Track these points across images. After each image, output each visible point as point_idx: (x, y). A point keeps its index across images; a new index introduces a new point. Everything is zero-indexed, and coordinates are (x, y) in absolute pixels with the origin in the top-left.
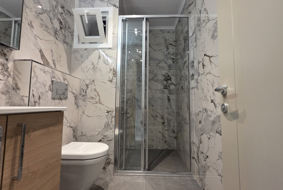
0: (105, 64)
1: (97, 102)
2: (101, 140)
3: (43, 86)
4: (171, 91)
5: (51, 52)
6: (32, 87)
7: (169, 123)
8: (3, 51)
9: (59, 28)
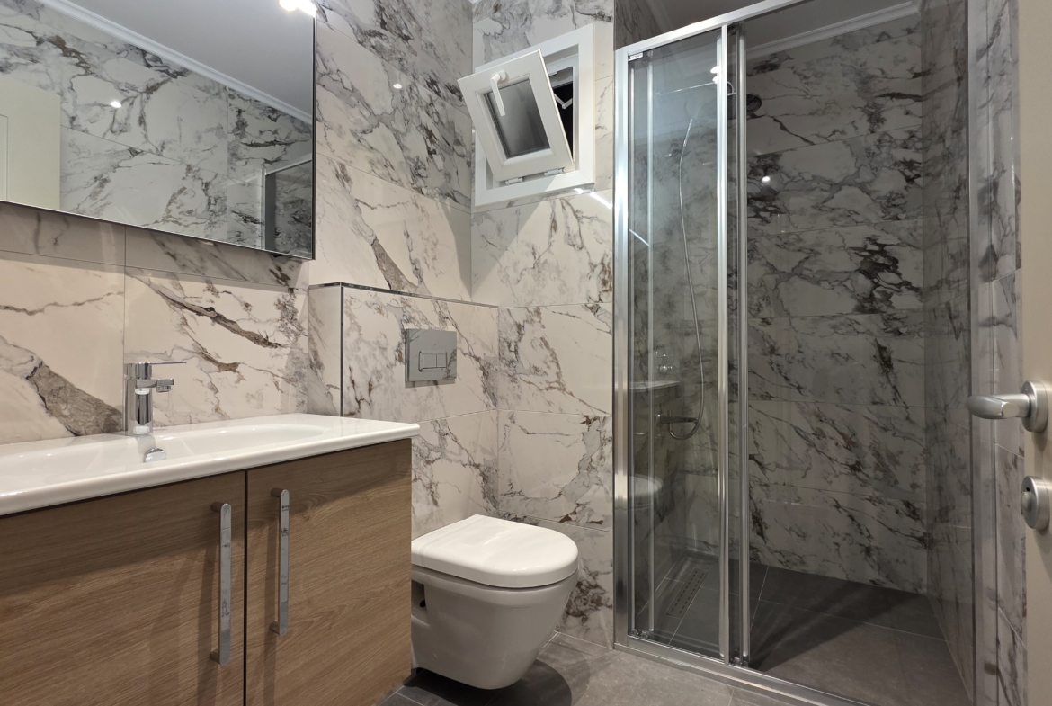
0: (572, 248)
1: (552, 385)
2: (567, 516)
3: (377, 352)
4: (895, 319)
5: (405, 238)
6: (349, 359)
7: (884, 472)
8: (279, 269)
9: (425, 154)
